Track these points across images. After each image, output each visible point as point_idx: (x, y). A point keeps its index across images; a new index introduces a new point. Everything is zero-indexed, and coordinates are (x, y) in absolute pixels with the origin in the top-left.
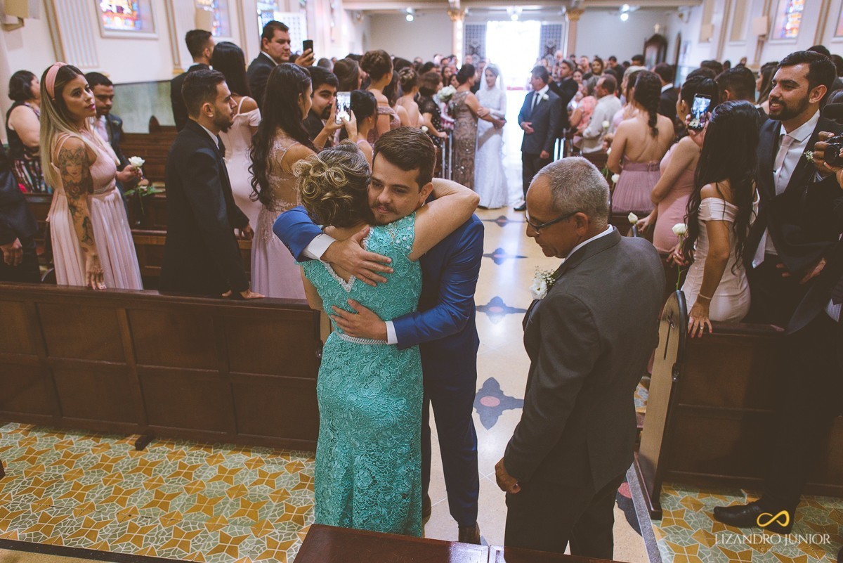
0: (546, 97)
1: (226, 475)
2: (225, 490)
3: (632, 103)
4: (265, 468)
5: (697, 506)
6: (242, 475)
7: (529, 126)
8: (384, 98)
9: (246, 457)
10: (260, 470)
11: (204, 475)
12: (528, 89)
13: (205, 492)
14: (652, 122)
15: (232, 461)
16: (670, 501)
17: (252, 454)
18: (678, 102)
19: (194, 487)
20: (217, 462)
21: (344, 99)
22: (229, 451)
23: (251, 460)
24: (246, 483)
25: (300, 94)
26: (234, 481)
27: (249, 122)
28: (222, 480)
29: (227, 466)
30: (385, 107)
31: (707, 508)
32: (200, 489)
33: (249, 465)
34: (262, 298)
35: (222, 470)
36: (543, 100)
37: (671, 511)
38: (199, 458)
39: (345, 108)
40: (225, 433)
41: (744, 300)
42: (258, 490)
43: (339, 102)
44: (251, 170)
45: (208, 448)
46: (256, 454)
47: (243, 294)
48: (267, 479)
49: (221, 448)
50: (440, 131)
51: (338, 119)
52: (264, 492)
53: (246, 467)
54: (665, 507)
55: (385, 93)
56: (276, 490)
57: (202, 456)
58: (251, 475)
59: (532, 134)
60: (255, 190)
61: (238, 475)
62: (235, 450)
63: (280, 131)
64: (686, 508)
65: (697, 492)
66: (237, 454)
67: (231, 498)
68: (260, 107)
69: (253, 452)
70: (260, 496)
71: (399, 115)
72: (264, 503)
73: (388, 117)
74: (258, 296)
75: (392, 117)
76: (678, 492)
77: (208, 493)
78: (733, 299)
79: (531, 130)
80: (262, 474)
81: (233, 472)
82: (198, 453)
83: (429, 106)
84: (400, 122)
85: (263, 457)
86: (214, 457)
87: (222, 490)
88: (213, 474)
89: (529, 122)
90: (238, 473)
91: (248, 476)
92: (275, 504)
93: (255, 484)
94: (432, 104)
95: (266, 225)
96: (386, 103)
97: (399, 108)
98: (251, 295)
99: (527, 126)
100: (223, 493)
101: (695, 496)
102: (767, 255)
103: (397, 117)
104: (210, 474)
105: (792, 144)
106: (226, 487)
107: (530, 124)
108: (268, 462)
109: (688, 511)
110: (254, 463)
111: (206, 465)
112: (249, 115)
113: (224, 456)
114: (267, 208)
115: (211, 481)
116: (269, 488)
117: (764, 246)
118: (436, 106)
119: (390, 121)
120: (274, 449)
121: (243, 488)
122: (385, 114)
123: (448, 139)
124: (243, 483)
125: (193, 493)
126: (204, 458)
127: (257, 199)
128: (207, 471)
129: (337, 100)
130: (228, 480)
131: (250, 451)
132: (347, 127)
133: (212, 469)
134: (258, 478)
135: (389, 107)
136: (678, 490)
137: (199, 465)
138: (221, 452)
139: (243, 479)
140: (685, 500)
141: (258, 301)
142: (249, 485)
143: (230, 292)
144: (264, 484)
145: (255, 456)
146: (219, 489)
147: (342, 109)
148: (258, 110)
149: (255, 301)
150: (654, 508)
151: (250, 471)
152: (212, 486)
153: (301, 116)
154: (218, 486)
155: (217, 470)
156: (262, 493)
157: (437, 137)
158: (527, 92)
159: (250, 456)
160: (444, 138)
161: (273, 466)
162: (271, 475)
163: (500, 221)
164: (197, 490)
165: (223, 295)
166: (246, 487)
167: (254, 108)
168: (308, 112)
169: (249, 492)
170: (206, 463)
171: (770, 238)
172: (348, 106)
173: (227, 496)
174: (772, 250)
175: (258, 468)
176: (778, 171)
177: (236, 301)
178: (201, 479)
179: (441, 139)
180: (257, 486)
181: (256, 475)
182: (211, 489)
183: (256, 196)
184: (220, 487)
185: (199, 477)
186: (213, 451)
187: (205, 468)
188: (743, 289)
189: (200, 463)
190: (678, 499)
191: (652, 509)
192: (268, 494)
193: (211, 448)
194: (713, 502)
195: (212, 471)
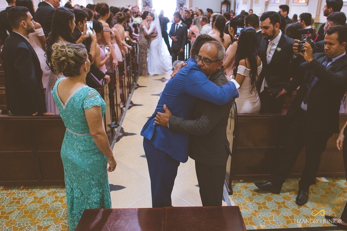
0: (181, 26)
1: (38, 200)
2: (38, 207)
3: (214, 28)
4: (58, 195)
5: (246, 188)
6: (46, 199)
7: (175, 38)
8: (107, 24)
9: (48, 191)
10: (55, 196)
11: (27, 201)
12: (173, 22)
13: (28, 209)
14: (222, 36)
15: (41, 193)
16: (236, 187)
17: (50, 189)
18: (229, 28)
19: (22, 207)
20: (33, 195)
21: (89, 24)
22: (39, 189)
23: (50, 192)
24: (49, 202)
25: (70, 21)
26: (42, 202)
27: (37, 34)
28: (36, 203)
29: (38, 196)
30: (108, 28)
31: (249, 188)
32: (25, 208)
33: (49, 194)
34: (53, 115)
35: (36, 198)
36: (180, 27)
37: (236, 191)
38: (23, 194)
39: (90, 28)
40: (36, 181)
41: (258, 104)
42: (55, 205)
43: (88, 25)
44: (46, 55)
45: (27, 189)
46: (52, 189)
47: (44, 114)
48: (59, 199)
49: (34, 188)
50: (133, 40)
51: (87, 33)
52: (58, 205)
53: (48, 195)
54: (234, 190)
55: (107, 22)
56: (64, 203)
57: (25, 193)
58: (51, 198)
59: (176, 42)
60: (48, 65)
61: (44, 199)
62: (42, 188)
63: (60, 38)
64: (242, 189)
65: (246, 183)
66: (43, 190)
67: (41, 210)
68: (42, 27)
69: (51, 188)
70: (56, 207)
71: (114, 32)
72: (59, 210)
73: (109, 33)
74: (51, 114)
75: (111, 33)
76: (239, 184)
77: (29, 209)
78: (253, 104)
79: (176, 40)
80: (57, 197)
81: (42, 198)
82: (22, 192)
83: (128, 28)
84: (115, 35)
85: (56, 190)
86: (31, 193)
87: (37, 207)
88: (31, 200)
89: (175, 36)
90: (44, 198)
91: (49, 199)
92: (64, 209)
93: (53, 202)
94: (129, 27)
95: (53, 81)
96: (108, 26)
97: (114, 29)
98: (48, 114)
99: (174, 38)
100: (38, 208)
101: (245, 184)
102: (265, 87)
103: (113, 33)
104: (29, 201)
105: (272, 45)
106: (39, 205)
107: (175, 37)
108: (59, 192)
109: (243, 190)
110: (52, 193)
111: (27, 197)
112: (37, 31)
113: (36, 192)
114: (53, 73)
115: (30, 203)
116: (60, 203)
117: (264, 84)
118: (130, 28)
119: (110, 35)
120: (61, 186)
121: (47, 205)
122: (108, 31)
123: (137, 44)
124: (47, 202)
125: (21, 210)
126: (26, 194)
127: (49, 69)
128: (28, 199)
129: (86, 25)
130: (39, 202)
131: (49, 188)
132: (91, 37)
133: (30, 198)
134: (55, 199)
135: (110, 28)
136: (239, 183)
137: (23, 197)
138: (34, 190)
139: (47, 201)
140: (241, 186)
141: (51, 116)
142: (50, 203)
143: (37, 113)
144: (58, 202)
145: (52, 190)
146: (35, 207)
147: (89, 29)
148: (42, 29)
149: (49, 117)
150: (229, 190)
151: (50, 197)
152: (31, 206)
153: (71, 31)
154: (34, 205)
155: (33, 198)
156: (57, 206)
157: (132, 43)
158: (172, 23)
159: (50, 190)
160: (135, 43)
161: (62, 193)
162: (61, 197)
163: (162, 80)
164: (24, 208)
165: (33, 115)
166: (49, 204)
167: (40, 28)
168: (74, 29)
169: (50, 206)
170: (27, 196)
171: (265, 81)
172: (92, 27)
173: (39, 209)
174: (266, 86)
175: (54, 195)
176: (268, 55)
177: (40, 117)
178: (25, 203)
179: (134, 43)
180: (54, 203)
181: (53, 198)
182: (31, 207)
183: (49, 68)
184: (35, 206)
185: (24, 202)
186: (30, 190)
187: (27, 198)
188: (257, 100)
189: (24, 196)
190: (239, 186)
191: (229, 191)
192: (60, 206)
193: (29, 189)
194: (252, 185)
195: (31, 199)
